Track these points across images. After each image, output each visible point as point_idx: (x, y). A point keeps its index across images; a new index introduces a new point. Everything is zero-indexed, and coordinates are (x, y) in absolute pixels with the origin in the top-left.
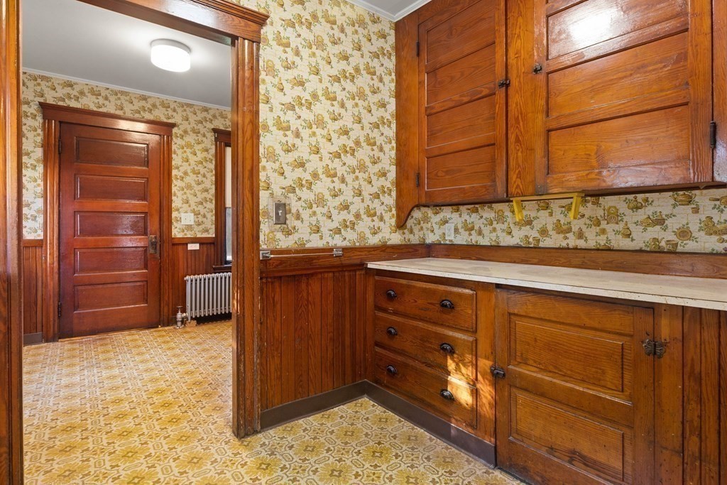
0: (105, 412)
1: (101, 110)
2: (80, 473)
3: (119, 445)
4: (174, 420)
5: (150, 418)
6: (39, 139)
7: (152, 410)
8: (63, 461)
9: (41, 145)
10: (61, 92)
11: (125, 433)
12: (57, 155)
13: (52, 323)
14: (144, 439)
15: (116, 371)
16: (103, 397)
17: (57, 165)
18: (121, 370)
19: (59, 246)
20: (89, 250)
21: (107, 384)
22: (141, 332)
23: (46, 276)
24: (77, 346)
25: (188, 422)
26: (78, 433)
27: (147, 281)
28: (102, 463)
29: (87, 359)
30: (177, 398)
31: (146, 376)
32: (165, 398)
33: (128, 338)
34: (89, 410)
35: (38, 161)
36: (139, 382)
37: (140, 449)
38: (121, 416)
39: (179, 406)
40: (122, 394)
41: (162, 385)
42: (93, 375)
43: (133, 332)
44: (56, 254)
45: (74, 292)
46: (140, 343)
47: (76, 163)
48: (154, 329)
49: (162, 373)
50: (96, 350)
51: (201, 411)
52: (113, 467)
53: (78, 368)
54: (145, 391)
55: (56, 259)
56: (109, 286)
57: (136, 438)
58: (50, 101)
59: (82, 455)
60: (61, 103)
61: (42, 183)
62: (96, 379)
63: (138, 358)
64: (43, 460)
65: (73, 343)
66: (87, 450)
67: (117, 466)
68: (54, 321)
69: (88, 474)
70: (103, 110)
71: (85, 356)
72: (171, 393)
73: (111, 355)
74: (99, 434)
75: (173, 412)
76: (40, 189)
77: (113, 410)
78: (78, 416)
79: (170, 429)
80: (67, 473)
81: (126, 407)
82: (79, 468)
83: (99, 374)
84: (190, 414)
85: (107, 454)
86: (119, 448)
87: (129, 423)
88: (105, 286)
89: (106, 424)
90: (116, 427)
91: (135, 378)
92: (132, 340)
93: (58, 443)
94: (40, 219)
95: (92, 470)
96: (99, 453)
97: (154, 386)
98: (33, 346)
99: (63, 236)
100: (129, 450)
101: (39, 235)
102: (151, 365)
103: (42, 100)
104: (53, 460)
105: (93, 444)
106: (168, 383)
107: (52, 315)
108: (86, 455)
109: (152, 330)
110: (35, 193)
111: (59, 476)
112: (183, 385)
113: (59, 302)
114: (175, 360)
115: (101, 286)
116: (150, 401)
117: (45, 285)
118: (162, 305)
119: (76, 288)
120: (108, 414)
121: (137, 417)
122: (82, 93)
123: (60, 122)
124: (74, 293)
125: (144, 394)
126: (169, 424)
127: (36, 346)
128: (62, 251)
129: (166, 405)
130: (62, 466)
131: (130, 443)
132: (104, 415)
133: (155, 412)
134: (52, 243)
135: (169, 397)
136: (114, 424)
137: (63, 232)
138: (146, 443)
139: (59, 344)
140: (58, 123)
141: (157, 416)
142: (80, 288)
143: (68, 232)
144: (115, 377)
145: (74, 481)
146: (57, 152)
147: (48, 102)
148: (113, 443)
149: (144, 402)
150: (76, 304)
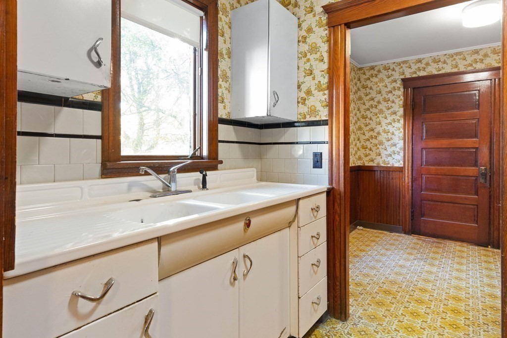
0: (412, 294)
1: (440, 72)
2: (378, 321)
3: (407, 320)
4: (455, 326)
5: (438, 313)
6: (401, 102)
7: (442, 309)
8: (375, 309)
9: (402, 106)
10: (414, 67)
11: (415, 314)
12: (411, 111)
13: (408, 222)
14: (424, 325)
15: (434, 269)
16: (416, 283)
17: (411, 118)
18: (438, 270)
19: (412, 172)
20: (431, 176)
21: (423, 276)
22: (470, 247)
23: (405, 191)
24: (420, 242)
25: (465, 334)
26: (390, 298)
27: (477, 205)
28: (392, 324)
29: (422, 253)
30: (468, 311)
31: (454, 282)
32: (459, 306)
33: (458, 248)
34: (404, 287)
35: (400, 117)
36: (446, 284)
37: (418, 330)
38: (420, 301)
39: (466, 318)
40: (429, 287)
41: (462, 295)
42: (419, 266)
43: (465, 244)
44: (410, 177)
45: (421, 204)
46: (465, 255)
47: (423, 115)
48: (484, 248)
49: (468, 285)
50: (430, 249)
51: (482, 333)
52: (396, 330)
53: (413, 257)
54: (446, 293)
55: (410, 180)
56: (446, 204)
57: (419, 322)
58: (408, 76)
59: (385, 312)
60: (414, 76)
61: (403, 131)
62: (419, 269)
63: (456, 266)
64: (367, 302)
65: (419, 239)
66: (389, 310)
67: (399, 331)
68: (409, 221)
69: (381, 325)
70: (442, 72)
71: (421, 251)
72: (466, 305)
73: (439, 256)
74: (400, 305)
75: (457, 319)
76: (402, 135)
77: (417, 295)
78: (396, 287)
79: (447, 331)
80: (372, 317)
81: (426, 297)
82: (379, 318)
83: (423, 267)
84: (471, 329)
85: (397, 320)
86: (406, 321)
87: (422, 309)
88: (442, 204)
89: (408, 302)
90: (412, 306)
91: (444, 280)
92: (460, 251)
93: (378, 297)
94: (402, 154)
95: (385, 324)
96: (393, 316)
97: (455, 293)
98: (397, 234)
99: (415, 165)
100: (411, 326)
101: (401, 164)
102: (463, 276)
103: (403, 77)
104: (371, 305)
105: (394, 309)
106: (468, 296)
107: (408, 216)
108: (387, 313)
109: (481, 248)
110: (399, 137)
111: (368, 316)
112: (480, 304)
113: (412, 209)
114: (486, 280)
115: (439, 203)
116: (446, 302)
117: (404, 197)
118: (492, 229)
119: (422, 201)
120: (412, 296)
121: (430, 308)
122: (427, 64)
123: (414, 88)
124: (421, 206)
125: (444, 294)
126: (449, 326)
127: (399, 234)
128: (414, 175)
129: (456, 312)
130: (372, 311)
131: (414, 322)
132: (410, 295)
133: (444, 312)
134: (408, 170)
135: (462, 307)
136: (412, 304)
137: (415, 162)
138: (424, 329)
139: (411, 237)
140: (412, 89)
141: (444, 315)
142: (425, 202)
143: (417, 162)
144: (431, 273)
145: (373, 324)
146: (411, 109)
147: (406, 77)
148: (405, 316)
149: (441, 301)
150: (423, 213)
